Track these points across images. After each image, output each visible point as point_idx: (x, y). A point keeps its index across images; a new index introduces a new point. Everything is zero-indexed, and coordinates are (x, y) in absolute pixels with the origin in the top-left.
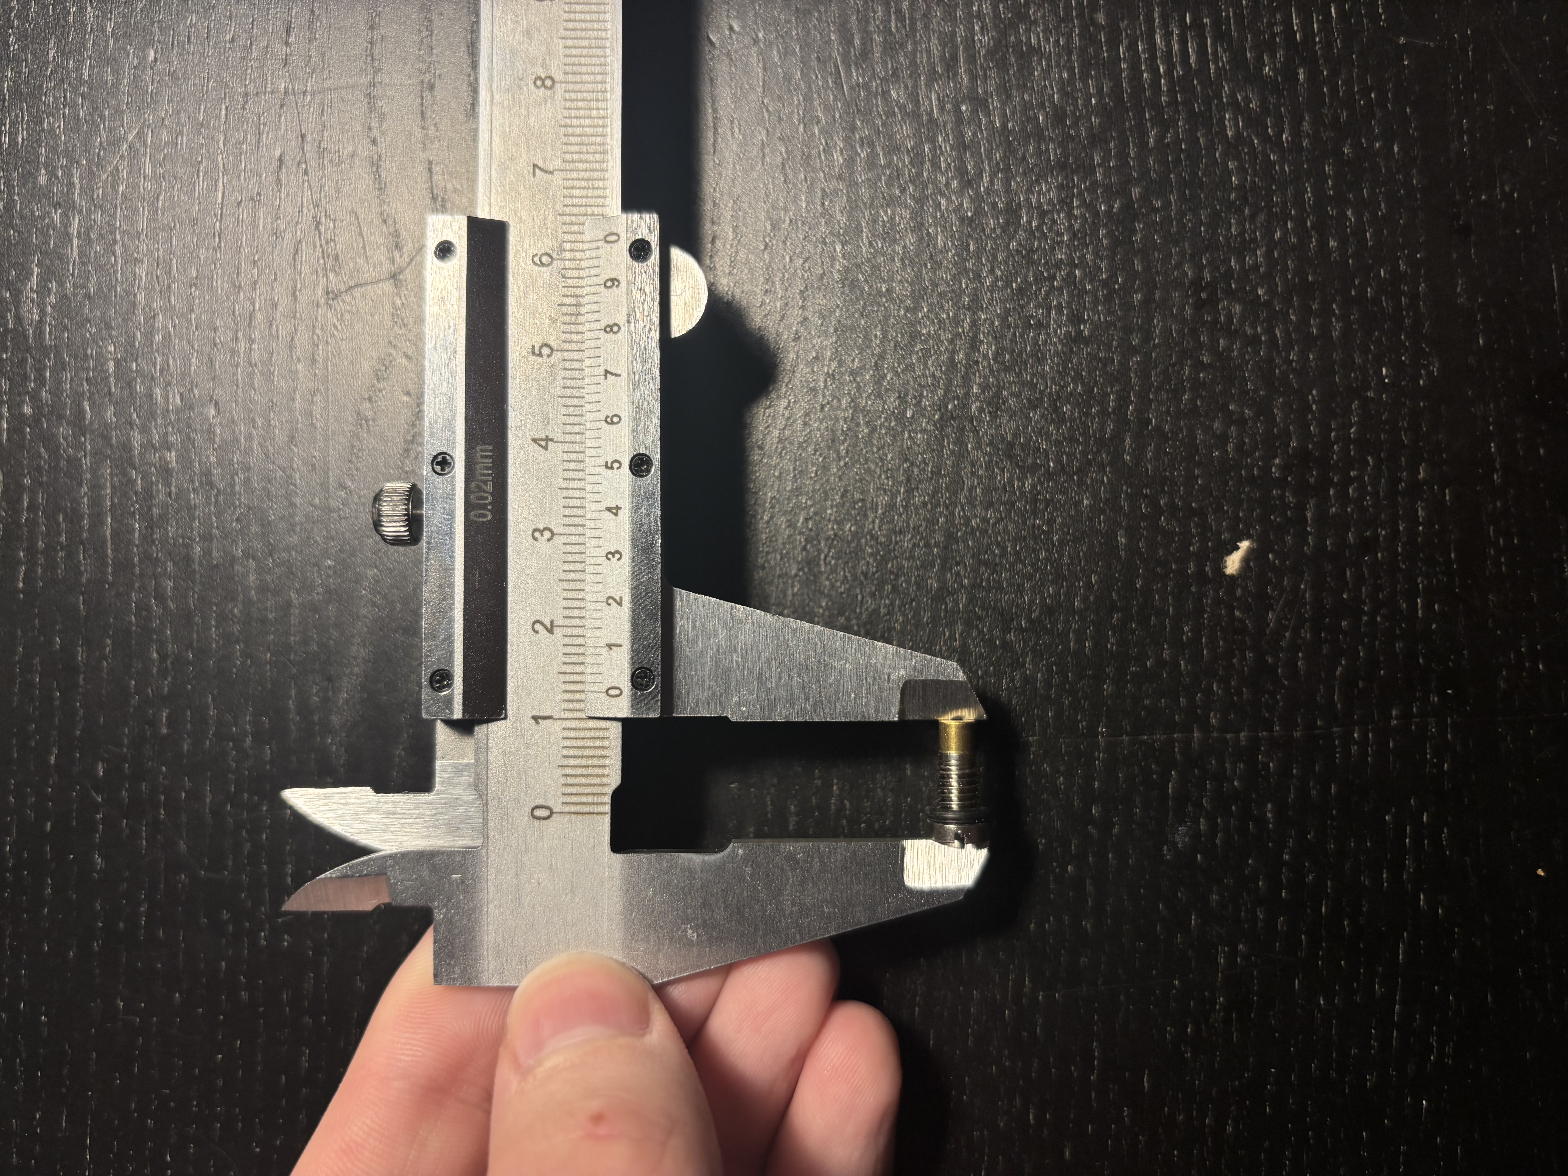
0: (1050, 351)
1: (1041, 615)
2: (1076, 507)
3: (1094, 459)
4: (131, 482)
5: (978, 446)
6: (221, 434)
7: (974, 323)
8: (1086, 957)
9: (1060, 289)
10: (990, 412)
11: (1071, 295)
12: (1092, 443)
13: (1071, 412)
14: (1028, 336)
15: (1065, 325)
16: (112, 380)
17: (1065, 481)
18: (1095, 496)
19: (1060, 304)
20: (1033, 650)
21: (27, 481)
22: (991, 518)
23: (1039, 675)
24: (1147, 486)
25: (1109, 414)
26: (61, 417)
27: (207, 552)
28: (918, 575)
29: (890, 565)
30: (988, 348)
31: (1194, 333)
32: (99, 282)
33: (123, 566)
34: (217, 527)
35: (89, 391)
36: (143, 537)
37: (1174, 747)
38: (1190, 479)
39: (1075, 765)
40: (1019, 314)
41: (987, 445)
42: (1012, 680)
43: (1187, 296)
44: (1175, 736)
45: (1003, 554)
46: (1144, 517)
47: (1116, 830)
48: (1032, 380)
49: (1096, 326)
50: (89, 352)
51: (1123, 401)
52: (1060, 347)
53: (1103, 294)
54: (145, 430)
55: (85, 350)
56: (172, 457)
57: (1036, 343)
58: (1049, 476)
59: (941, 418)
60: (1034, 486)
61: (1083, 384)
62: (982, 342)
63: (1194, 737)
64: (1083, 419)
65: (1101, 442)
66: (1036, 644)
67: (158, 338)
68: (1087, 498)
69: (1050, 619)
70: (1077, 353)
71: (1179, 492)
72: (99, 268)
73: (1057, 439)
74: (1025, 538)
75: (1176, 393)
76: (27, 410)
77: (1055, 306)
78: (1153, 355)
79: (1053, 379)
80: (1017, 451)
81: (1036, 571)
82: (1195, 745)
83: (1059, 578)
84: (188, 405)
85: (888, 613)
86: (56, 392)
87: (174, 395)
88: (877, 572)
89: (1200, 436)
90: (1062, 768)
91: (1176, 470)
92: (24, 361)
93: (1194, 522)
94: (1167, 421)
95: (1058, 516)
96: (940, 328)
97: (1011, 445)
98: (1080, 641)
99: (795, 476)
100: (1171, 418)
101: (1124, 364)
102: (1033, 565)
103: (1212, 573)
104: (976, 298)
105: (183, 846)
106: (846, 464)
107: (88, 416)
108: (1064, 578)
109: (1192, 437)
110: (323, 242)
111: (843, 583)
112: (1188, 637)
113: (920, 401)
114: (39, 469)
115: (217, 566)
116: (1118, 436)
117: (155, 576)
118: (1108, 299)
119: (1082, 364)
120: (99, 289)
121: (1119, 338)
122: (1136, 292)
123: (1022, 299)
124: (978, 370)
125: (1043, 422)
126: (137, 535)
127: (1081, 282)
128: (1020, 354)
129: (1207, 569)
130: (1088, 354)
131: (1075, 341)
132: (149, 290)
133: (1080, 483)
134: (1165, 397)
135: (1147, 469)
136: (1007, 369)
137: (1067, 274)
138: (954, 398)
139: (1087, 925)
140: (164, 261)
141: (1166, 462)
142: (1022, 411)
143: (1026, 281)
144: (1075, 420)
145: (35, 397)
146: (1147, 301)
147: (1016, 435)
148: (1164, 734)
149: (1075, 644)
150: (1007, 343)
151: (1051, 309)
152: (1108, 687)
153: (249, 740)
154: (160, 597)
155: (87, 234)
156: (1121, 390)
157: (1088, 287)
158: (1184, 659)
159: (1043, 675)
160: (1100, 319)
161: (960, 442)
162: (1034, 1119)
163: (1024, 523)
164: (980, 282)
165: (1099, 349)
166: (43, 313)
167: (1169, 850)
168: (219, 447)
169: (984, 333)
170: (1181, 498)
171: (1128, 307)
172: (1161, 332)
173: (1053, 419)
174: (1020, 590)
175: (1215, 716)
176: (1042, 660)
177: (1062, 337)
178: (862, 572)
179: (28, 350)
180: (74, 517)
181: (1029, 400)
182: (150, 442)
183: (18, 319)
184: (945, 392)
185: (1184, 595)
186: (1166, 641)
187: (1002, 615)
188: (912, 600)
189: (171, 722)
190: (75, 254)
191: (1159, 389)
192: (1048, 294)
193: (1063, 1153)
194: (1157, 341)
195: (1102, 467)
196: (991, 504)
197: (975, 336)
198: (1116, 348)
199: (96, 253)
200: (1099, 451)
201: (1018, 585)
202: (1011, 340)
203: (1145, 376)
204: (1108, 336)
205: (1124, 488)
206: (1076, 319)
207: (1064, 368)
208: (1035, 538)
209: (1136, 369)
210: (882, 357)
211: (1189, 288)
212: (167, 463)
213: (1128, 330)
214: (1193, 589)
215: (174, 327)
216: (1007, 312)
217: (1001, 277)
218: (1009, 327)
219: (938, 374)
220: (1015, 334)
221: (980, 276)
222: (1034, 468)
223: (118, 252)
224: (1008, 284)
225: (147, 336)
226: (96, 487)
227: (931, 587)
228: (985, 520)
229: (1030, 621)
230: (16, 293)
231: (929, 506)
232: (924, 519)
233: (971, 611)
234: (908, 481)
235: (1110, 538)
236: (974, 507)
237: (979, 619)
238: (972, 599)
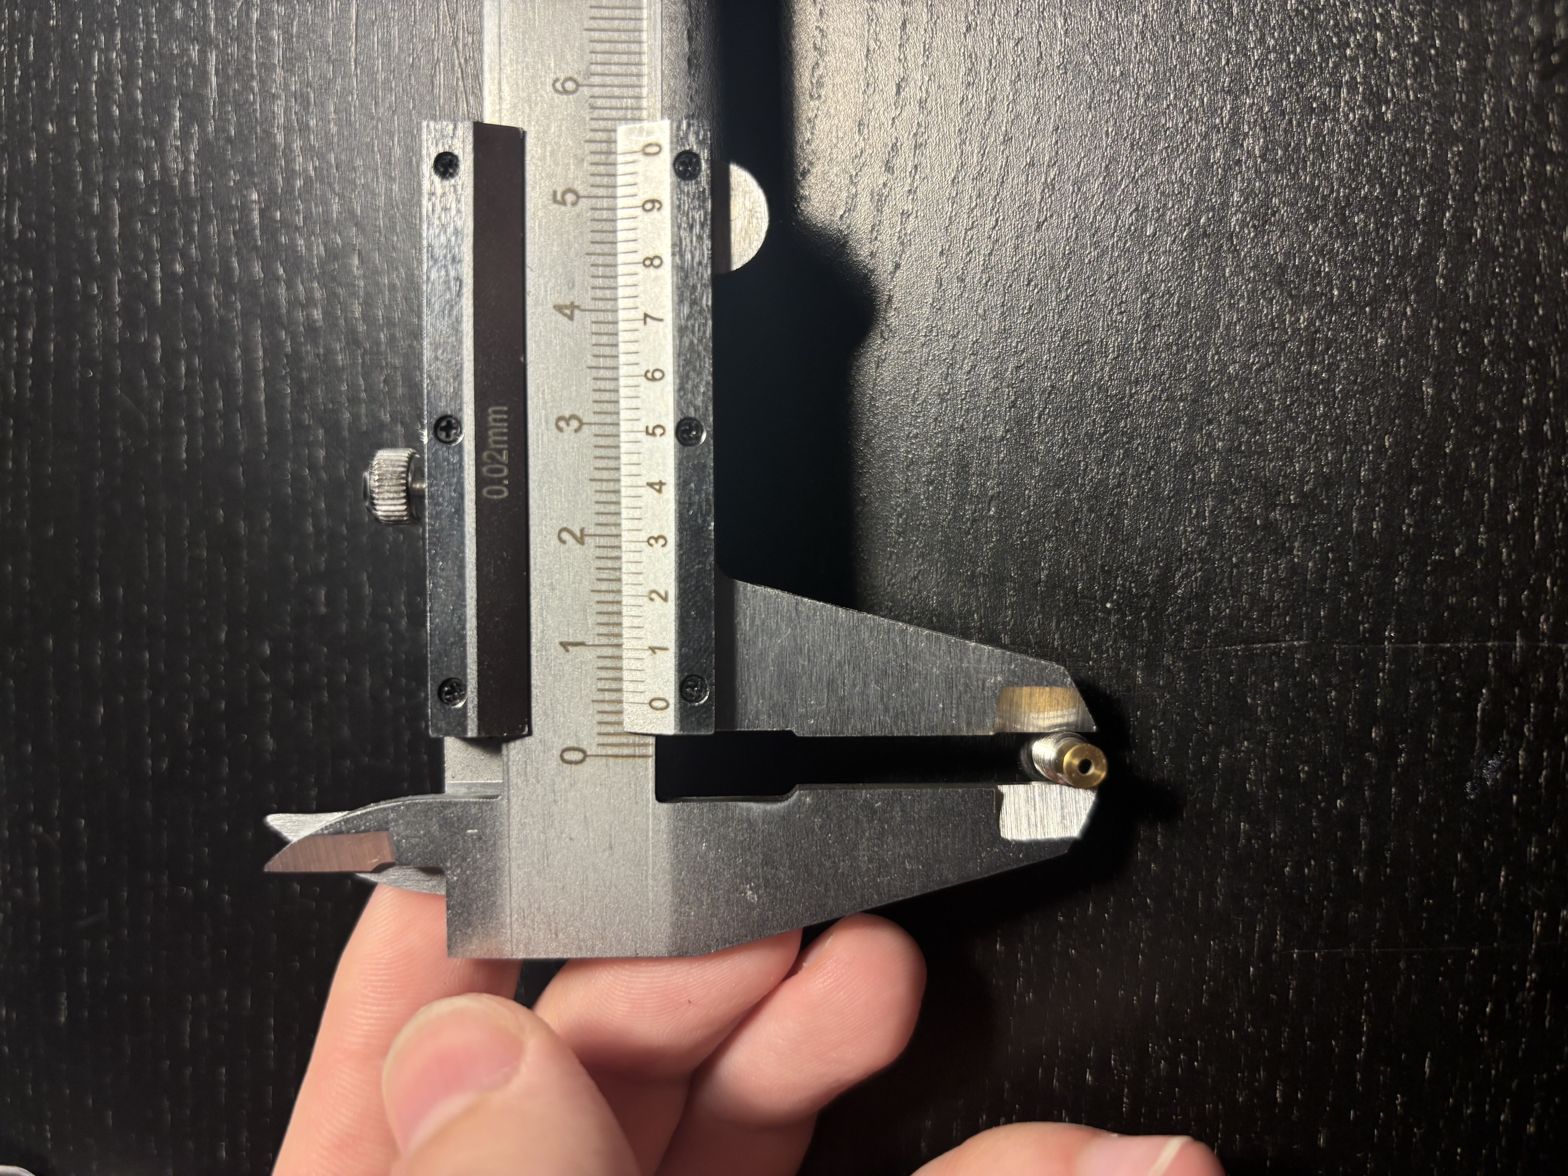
0: (1338, 142)
1: (1315, 489)
2: (1366, 349)
3: (1394, 284)
4: (280, 344)
5: (1239, 271)
6: (365, 286)
7: (1235, 112)
8: (1356, 912)
9: (1354, 59)
10: (1254, 226)
11: (1368, 66)
12: (1392, 262)
13: (1365, 223)
14: (1309, 124)
15: (1360, 107)
16: (258, 232)
17: (1353, 315)
18: (1393, 333)
19: (1353, 78)
20: (1304, 532)
21: (183, 345)
22: (1253, 363)
23: (1310, 564)
24: (1465, 319)
25: (1417, 223)
26: (210, 276)
27: (356, 417)
28: (1159, 437)
29: (1122, 424)
30: (1254, 143)
31: (1540, 111)
32: (239, 126)
33: (276, 434)
34: (365, 390)
35: (236, 244)
36: (295, 403)
37: (1487, 658)
38: (1526, 309)
39: (1352, 677)
40: (1297, 95)
41: (1251, 269)
42: (1276, 569)
43: (1532, 61)
44: (1490, 644)
45: (1268, 411)
46: (1460, 360)
47: (1402, 759)
48: (1313, 182)
49: (1402, 107)
50: (234, 202)
51: (1436, 205)
52: (1352, 137)
53: (1414, 64)
54: (290, 286)
55: (230, 201)
56: (317, 314)
57: (1318, 134)
58: (1332, 307)
59: (1190, 235)
60: (1311, 322)
61: (1382, 186)
62: (1246, 135)
63: (1515, 647)
64: (1381, 232)
65: (1403, 262)
66: (1308, 525)
67: (299, 183)
68: (1383, 337)
69: (1327, 492)
70: (1375, 144)
71: (1511, 325)
72: (238, 107)
73: (1343, 259)
74: (1298, 388)
75: (1511, 194)
76: (179, 268)
77: (1347, 82)
78: (1482, 142)
79: (1341, 180)
80: (1290, 276)
81: (1311, 431)
82: (1516, 656)
83: (1341, 440)
84: (333, 254)
85: (1119, 486)
86: (204, 247)
87: (318, 246)
88: (1105, 433)
89: (1543, 250)
90: (1335, 681)
91: (1507, 296)
92: (171, 216)
93: (1531, 366)
94: (1498, 230)
95: (1342, 360)
96: (1191, 119)
97: (1282, 269)
98: (1366, 521)
99: (1003, 313)
100: (1504, 228)
101: (1440, 158)
102: (1307, 423)
103: (1552, 434)
104: (1238, 77)
105: (346, 731)
106: (1068, 297)
107: (237, 273)
108: (1348, 441)
109: (1531, 251)
110: (462, 61)
111: (1061, 447)
112: (1514, 517)
113: (1164, 215)
114: (193, 332)
115: (366, 433)
116: (1427, 254)
117: (309, 445)
118: (1420, 70)
119: (1381, 158)
120: (239, 132)
121: (1435, 121)
122: (1460, 58)
123: (1302, 74)
124: (1240, 172)
125: (1326, 238)
126: (289, 401)
127: (1384, 48)
128: (1297, 149)
129: (1545, 428)
130: (1390, 144)
131: (1372, 128)
132: (288, 129)
133: (1374, 316)
134: (1496, 198)
135: (1467, 297)
136: (1278, 170)
137: (1365, 39)
138: (1208, 210)
139: (1360, 873)
140: (302, 95)
141: (1494, 286)
142: (1297, 224)
143: (1308, 51)
144: (1369, 233)
145: (185, 255)
146: (1475, 70)
147: (1288, 256)
148: (1474, 642)
149: (1359, 525)
150: (1279, 135)
151: (1341, 87)
152: (1401, 580)
153: (404, 622)
154: (313, 467)
155: (224, 69)
156: (1434, 191)
157: (1393, 55)
158: (1507, 546)
159: (1315, 564)
160: (1408, 96)
161: (1216, 266)
162: (1282, 1096)
163: (1297, 369)
164: (1245, 55)
165: (1406, 137)
166: (187, 162)
167: (1473, 788)
168: (364, 301)
169: (1249, 122)
170: (1513, 333)
171: (1446, 80)
172: (1493, 110)
173: (1339, 234)
174: (1289, 456)
175: (1547, 620)
176: (1315, 545)
177: (1355, 123)
178: (1086, 434)
179: (175, 202)
180: (229, 382)
181: (1308, 210)
182: (297, 298)
183: (164, 169)
184: (1196, 203)
185: (1511, 462)
186: (1482, 522)
187: (1265, 488)
188: (1150, 468)
189: (329, 602)
190: (215, 95)
191: (1486, 189)
192: (1336, 66)
193: (1317, 1139)
194: (1487, 123)
195: (1404, 295)
196: (1254, 346)
197: (1237, 128)
198: (1430, 135)
199: (234, 90)
200: (1401, 274)
201: (1288, 450)
202: (1285, 131)
203: (1467, 170)
204: (1419, 120)
205: (1435, 321)
206: (1375, 99)
207: (1357, 165)
208: (1311, 389)
209: (1456, 163)
210: (1113, 160)
211: (1535, 50)
212: (315, 321)
213: (1446, 111)
214: (1524, 455)
215: (315, 169)
216: (1281, 94)
217: (1274, 47)
218: (1283, 114)
219: (1187, 179)
220: (1290, 121)
221: (1246, 47)
222: (1311, 299)
223: (256, 89)
224: (1282, 57)
225: (289, 181)
226: (248, 351)
227: (1175, 452)
228: (1246, 366)
229: (1302, 495)
230: (161, 142)
231: (1175, 348)
232: (1167, 365)
233: (1225, 482)
234: (1148, 316)
235: (1412, 388)
236: (1233, 349)
237: (1236, 492)
238: (1227, 467)
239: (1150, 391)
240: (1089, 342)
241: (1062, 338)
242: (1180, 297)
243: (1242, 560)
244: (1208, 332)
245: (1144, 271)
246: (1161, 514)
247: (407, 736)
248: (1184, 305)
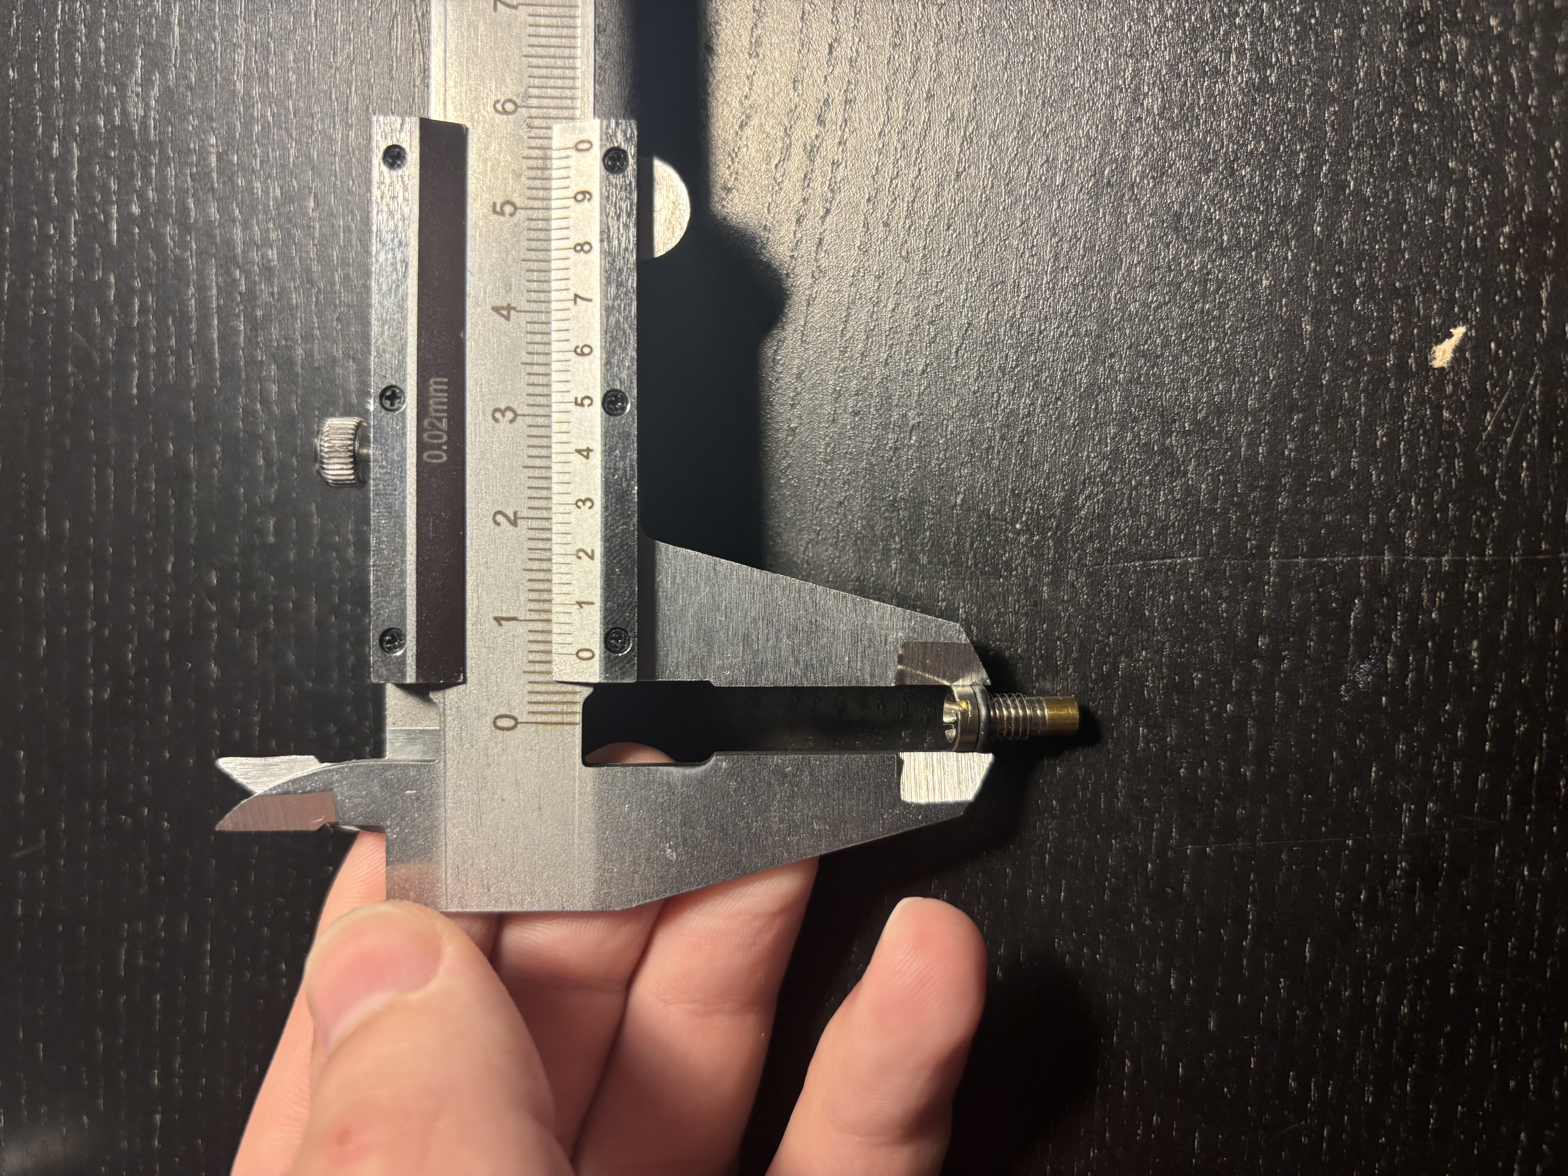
0: (1228, 102)
1: (1207, 417)
2: (1253, 289)
3: (1277, 231)
4: (235, 282)
5: (1139, 217)
6: (321, 228)
7: (1136, 74)
8: (1243, 809)
9: (1243, 27)
10: (1153, 177)
11: (1254, 32)
12: (1275, 212)
13: (1252, 176)
14: (1202, 85)
15: (1247, 71)
16: (215, 175)
17: (1241, 258)
18: (1276, 276)
19: (1242, 45)
20: (1197, 456)
21: (137, 284)
22: (1152, 302)
23: (1203, 486)
24: (1340, 263)
25: (1297, 176)
26: (167, 216)
27: (309, 354)
28: (1065, 370)
29: (1032, 358)
30: (1153, 102)
31: (1408, 75)
32: (200, 73)
33: (229, 370)
34: (319, 328)
35: (193, 187)
36: (249, 339)
37: (1359, 571)
38: (1395, 252)
39: (1240, 590)
40: (1192, 59)
41: (1151, 215)
42: (1171, 491)
43: (1400, 30)
44: (1362, 558)
45: (1166, 345)
46: (1334, 300)
47: (1284, 666)
48: (1205, 138)
49: (1285, 72)
50: (192, 146)
51: (1315, 160)
52: (1240, 99)
53: (1296, 32)
54: (246, 227)
55: (188, 144)
56: (272, 254)
57: (1211, 95)
58: (1222, 251)
59: (1096, 184)
60: (1204, 266)
61: (1267, 141)
62: (1146, 95)
63: (1384, 560)
64: (1266, 183)
65: (1285, 210)
66: (1201, 450)
67: (257, 128)
68: (1267, 279)
69: (1218, 420)
70: (1261, 105)
71: (1380, 268)
72: (199, 55)
73: (1232, 208)
74: (1192, 325)
75: (1381, 150)
76: (135, 210)
77: (1236, 48)
78: (1356, 102)
79: (1230, 136)
80: (1185, 222)
81: (1204, 364)
82: (1385, 569)
83: (1230, 372)
84: (288, 198)
85: (1029, 415)
86: (161, 190)
87: (274, 188)
88: (1017, 366)
89: (1409, 200)
90: (1225, 594)
91: (1377, 242)
92: (130, 159)
93: (1397, 305)
94: (1368, 182)
95: (1231, 299)
96: (1096, 79)
97: (1178, 216)
98: (1253, 445)
99: (925, 256)
100: (1375, 181)
101: (1317, 116)
102: (1201, 356)
103: (1416, 367)
104: (1139, 41)
105: (291, 658)
106: (983, 241)
107: (193, 214)
108: (1237, 373)
109: (1399, 201)
110: (420, 14)
111: (976, 380)
112: (1382, 443)
113: (1071, 166)
114: (148, 271)
115: (318, 368)
116: (1306, 203)
117: (260, 380)
118: (1302, 37)
119: (1266, 117)
120: (200, 79)
121: (1314, 84)
122: (1336, 27)
123: (1196, 41)
124: (1141, 129)
125: (1217, 189)
126: (242, 337)
127: (1269, 18)
128: (1191, 108)
129: (1410, 361)
130: (1274, 104)
131: (1258, 90)
132: (247, 77)
133: (1260, 259)
134: (1367, 154)
135: (1341, 244)
136: (1175, 127)
137: (1253, 9)
138: (1111, 161)
139: (1247, 772)
140: (262, 45)
141: (1365, 233)
142: (1191, 175)
143: (1202, 19)
144: (1255, 185)
145: (142, 197)
146: (1351, 37)
147: (1182, 205)
148: (1347, 556)
149: (1247, 450)
150: (1175, 96)
151: (1230, 52)
152: (1284, 500)
154: (265, 402)
155: (187, 21)
156: (1313, 147)
157: (1277, 23)
158: (1376, 468)
159: (1208, 486)
160: (1290, 61)
161: (1119, 215)
162: (1175, 983)
163: (1191, 307)
164: (1146, 22)
165: (1288, 98)
166: (147, 107)
167: (1347, 691)
168: (319, 242)
169: (1148, 84)
170: (1381, 276)
171: (1324, 46)
172: (1366, 74)
173: (1228, 185)
174: (1184, 388)
175: (1412, 535)
176: (1207, 469)
177: (1243, 85)
178: (1000, 367)
179: (134, 147)
180: (182, 319)
181: (1201, 163)
182: (252, 239)
183: (125, 114)
184: (1101, 156)
185: (1380, 392)
186: (1355, 447)
187: (1162, 416)
188: (1057, 399)
189: (278, 532)
190: (177, 44)
191: (1360, 145)
192: (1227, 33)
193: (1208, 1023)
194: (1360, 86)
195: (1286, 241)
196: (1153, 286)
197: (1138, 88)
198: (1310, 96)
199: (196, 40)
200: (1282, 222)
201: (1183, 381)
202: (1181, 91)
203: (1343, 128)
204: (1300, 83)
205: (1313, 264)
206: (1261, 63)
207: (1245, 123)
208: (1204, 325)
209: (1333, 121)
210: (1026, 116)
211: (1404, 20)
212: (269, 261)
213: (1324, 75)
214: (1392, 385)
215: (273, 115)
216: (1178, 59)
217: (1171, 16)
218: (1179, 76)
219: (1092, 134)
220: (1186, 83)
221: (1146, 16)
222: (1204, 243)
223: (218, 39)
224: (1179, 25)
225: (247, 125)
226: (202, 288)
227: (1080, 384)
228: (1146, 305)
229: (1196, 423)
230: (122, 88)
231: (1081, 288)
232: (1073, 304)
233: (1126, 411)
234: (1056, 258)
235: (1293, 325)
236: (1134, 288)
237: (1135, 420)
238: (1127, 397)
239: (1058, 328)
240: (1003, 282)
241: (979, 278)
242: (1085, 241)
243: (1140, 483)
244: (1111, 273)
245: (1053, 218)
246: (1066, 441)
247: (351, 660)
248: (1089, 249)
